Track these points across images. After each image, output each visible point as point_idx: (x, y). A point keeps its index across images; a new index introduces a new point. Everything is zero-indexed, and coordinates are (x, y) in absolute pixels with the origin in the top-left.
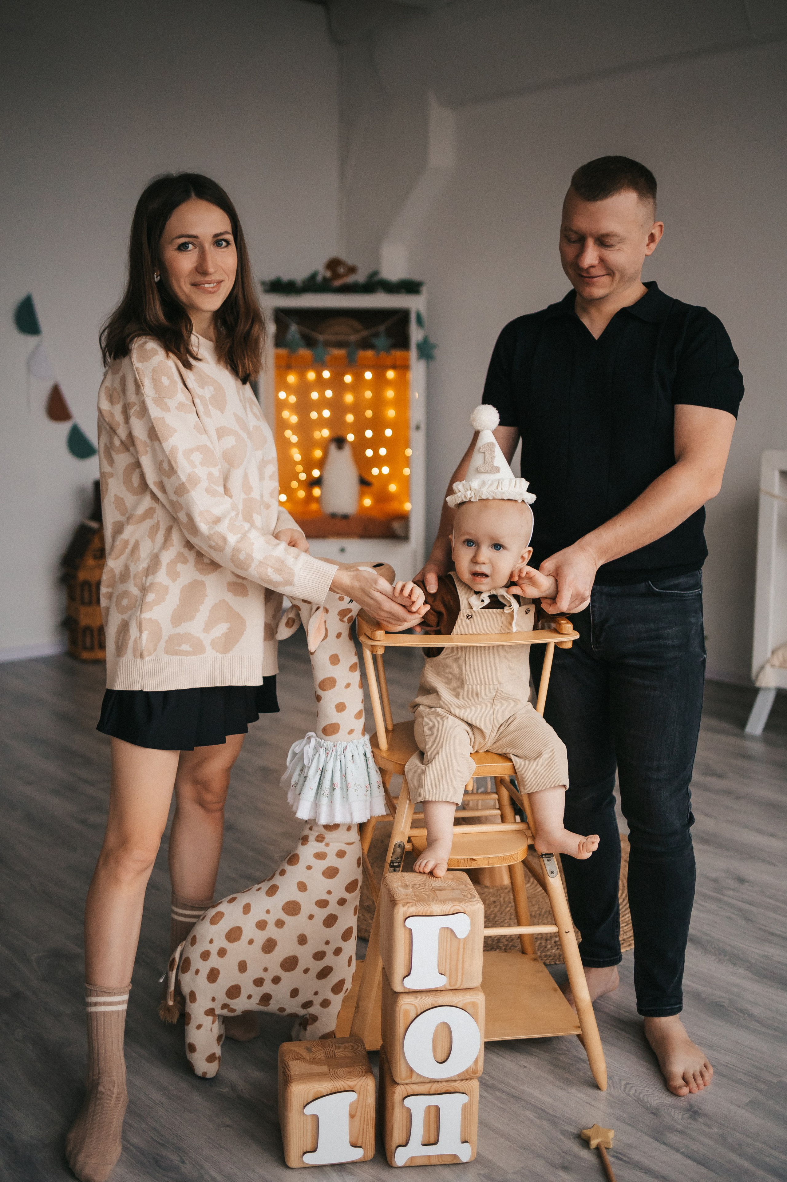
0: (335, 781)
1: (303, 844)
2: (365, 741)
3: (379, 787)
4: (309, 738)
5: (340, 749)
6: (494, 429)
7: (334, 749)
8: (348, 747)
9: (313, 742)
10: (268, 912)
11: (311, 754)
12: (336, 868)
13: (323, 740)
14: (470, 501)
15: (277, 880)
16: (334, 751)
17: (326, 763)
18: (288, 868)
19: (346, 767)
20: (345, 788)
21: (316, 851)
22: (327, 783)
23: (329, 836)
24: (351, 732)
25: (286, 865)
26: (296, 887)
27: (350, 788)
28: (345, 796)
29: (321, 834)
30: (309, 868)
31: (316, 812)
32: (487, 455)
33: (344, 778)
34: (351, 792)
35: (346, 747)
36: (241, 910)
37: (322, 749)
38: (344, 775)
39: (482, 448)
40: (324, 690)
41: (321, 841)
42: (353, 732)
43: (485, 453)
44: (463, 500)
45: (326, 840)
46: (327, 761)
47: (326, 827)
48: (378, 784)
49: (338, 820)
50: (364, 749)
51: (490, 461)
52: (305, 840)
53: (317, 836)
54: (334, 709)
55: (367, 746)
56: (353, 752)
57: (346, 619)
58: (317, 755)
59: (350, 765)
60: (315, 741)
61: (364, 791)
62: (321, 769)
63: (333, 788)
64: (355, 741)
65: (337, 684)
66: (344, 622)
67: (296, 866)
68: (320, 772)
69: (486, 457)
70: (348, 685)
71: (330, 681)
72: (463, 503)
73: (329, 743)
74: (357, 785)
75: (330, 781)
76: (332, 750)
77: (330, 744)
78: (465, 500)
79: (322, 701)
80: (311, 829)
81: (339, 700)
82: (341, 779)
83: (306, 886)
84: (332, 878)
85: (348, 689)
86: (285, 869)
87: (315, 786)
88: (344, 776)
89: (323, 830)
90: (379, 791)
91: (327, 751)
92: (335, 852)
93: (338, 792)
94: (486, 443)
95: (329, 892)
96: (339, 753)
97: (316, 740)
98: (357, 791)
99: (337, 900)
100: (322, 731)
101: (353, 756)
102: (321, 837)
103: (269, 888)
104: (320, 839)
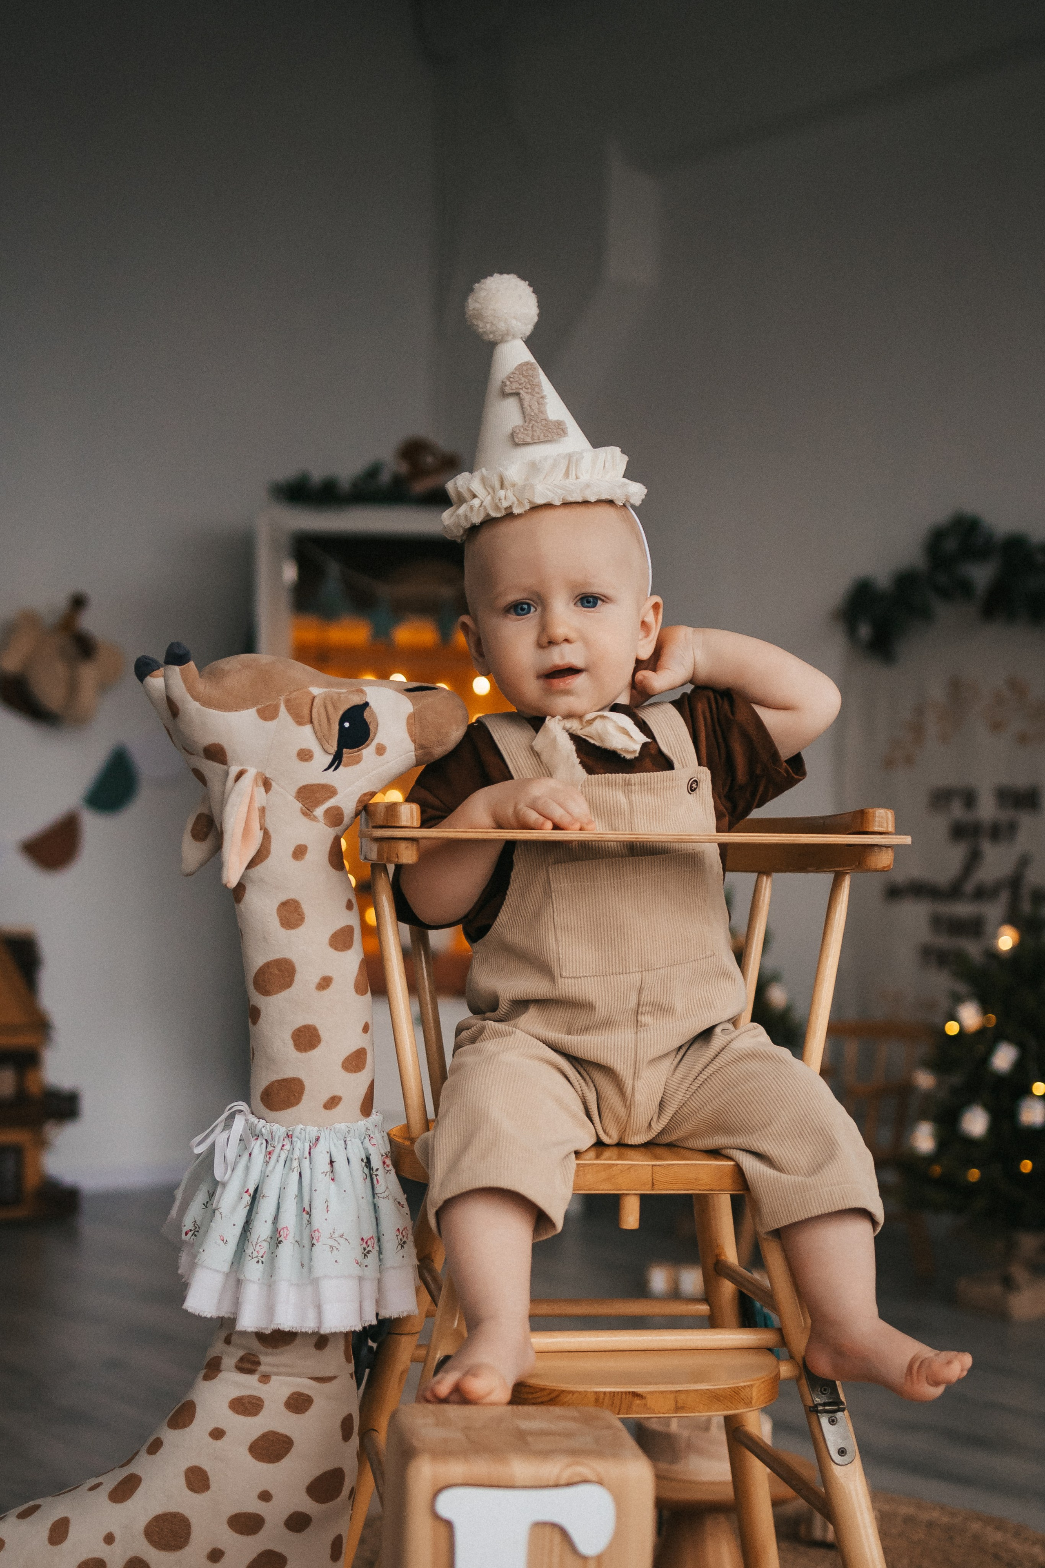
0: (282, 1224)
1: (206, 1378)
2: (367, 1129)
3: (402, 1244)
4: (232, 1117)
5: (301, 1146)
6: (528, 333)
7: (287, 1142)
8: (322, 1140)
9: (239, 1124)
10: (109, 1539)
11: (231, 1153)
12: (287, 1437)
13: (262, 1122)
14: (510, 515)
15: (143, 1465)
16: (287, 1147)
17: (264, 1176)
18: (169, 1436)
19: (313, 1189)
20: (306, 1242)
21: (236, 1393)
22: (262, 1229)
23: (268, 1360)
24: (333, 1102)
25: (166, 1428)
26: (182, 1481)
27: (318, 1241)
28: (306, 1261)
29: (250, 1354)
30: (217, 1434)
31: (238, 1298)
32: (527, 397)
33: (306, 1217)
34: (321, 1250)
35: (318, 1139)
36: (45, 1534)
37: (259, 1142)
38: (307, 1209)
39: (508, 383)
40: (266, 993)
41: (251, 1372)
42: (337, 1104)
43: (517, 394)
44: (488, 515)
45: (262, 1368)
46: (267, 1173)
47: (260, 1336)
48: (399, 1237)
49: (286, 1320)
50: (366, 1149)
51: (537, 412)
52: (213, 1368)
53: (242, 1359)
54: (290, 1043)
55: (374, 1141)
56: (334, 1154)
57: (319, 811)
58: (245, 1157)
59: (322, 1182)
60: (243, 1122)
61: (358, 1253)
62: (251, 1191)
63: (276, 1240)
64: (342, 1126)
65: (298, 977)
66: (315, 819)
67: (187, 1429)
68: (247, 1199)
69: (526, 404)
70: (325, 983)
71: (280, 970)
72: (489, 522)
73: (275, 1127)
74: (337, 1234)
75: (270, 1222)
76: (281, 1145)
77: (280, 1130)
78: (494, 514)
79: (262, 1021)
80: (228, 1341)
81: (301, 1021)
82: (299, 1217)
83: (208, 1479)
84: (274, 1462)
85: (325, 992)
86: (162, 1437)
87: (233, 1234)
88: (306, 1212)
89: (256, 1344)
90: (401, 1253)
91: (270, 1149)
92: (284, 1399)
93: (287, 1251)
94: (516, 369)
95: (265, 1496)
96: (297, 1154)
97: (247, 1120)
98: (335, 1251)
99: (285, 1515)
100: (262, 1099)
101: (331, 1162)
102: (249, 1361)
103: (120, 1483)
104: (246, 1365)
